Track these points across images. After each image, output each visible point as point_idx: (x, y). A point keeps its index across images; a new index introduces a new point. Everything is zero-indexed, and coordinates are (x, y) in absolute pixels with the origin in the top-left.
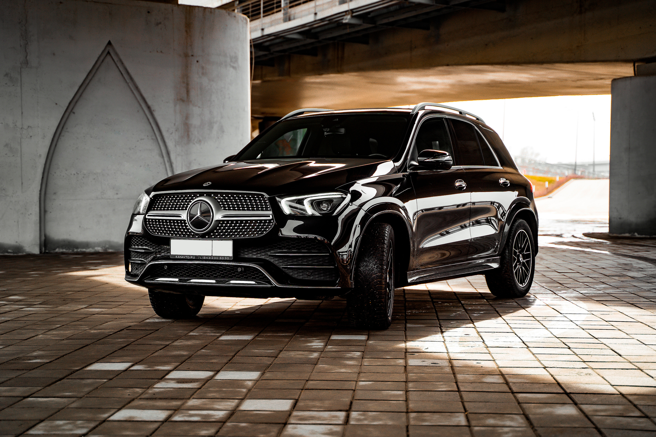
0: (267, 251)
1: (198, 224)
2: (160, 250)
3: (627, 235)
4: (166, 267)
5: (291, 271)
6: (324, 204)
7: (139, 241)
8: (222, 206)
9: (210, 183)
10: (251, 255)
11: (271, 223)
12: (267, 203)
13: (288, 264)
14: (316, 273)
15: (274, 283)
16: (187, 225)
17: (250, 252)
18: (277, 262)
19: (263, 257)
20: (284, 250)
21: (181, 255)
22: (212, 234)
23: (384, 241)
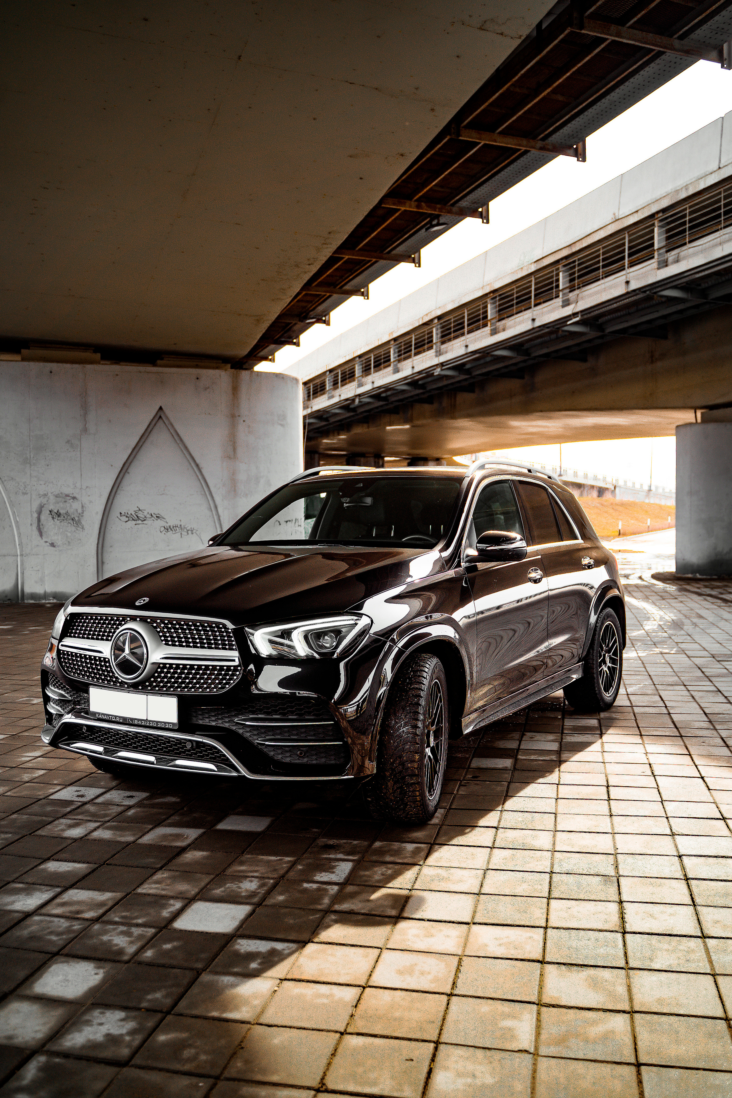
0: (233, 716)
1: (127, 667)
2: (79, 699)
4: (85, 729)
5: (271, 749)
6: (326, 637)
8: (163, 638)
9: (147, 599)
10: (207, 720)
11: (238, 670)
12: (231, 637)
13: (267, 737)
14: (314, 753)
15: (244, 772)
16: (111, 666)
17: (207, 716)
18: (248, 734)
19: (227, 725)
20: (260, 716)
22: (147, 684)
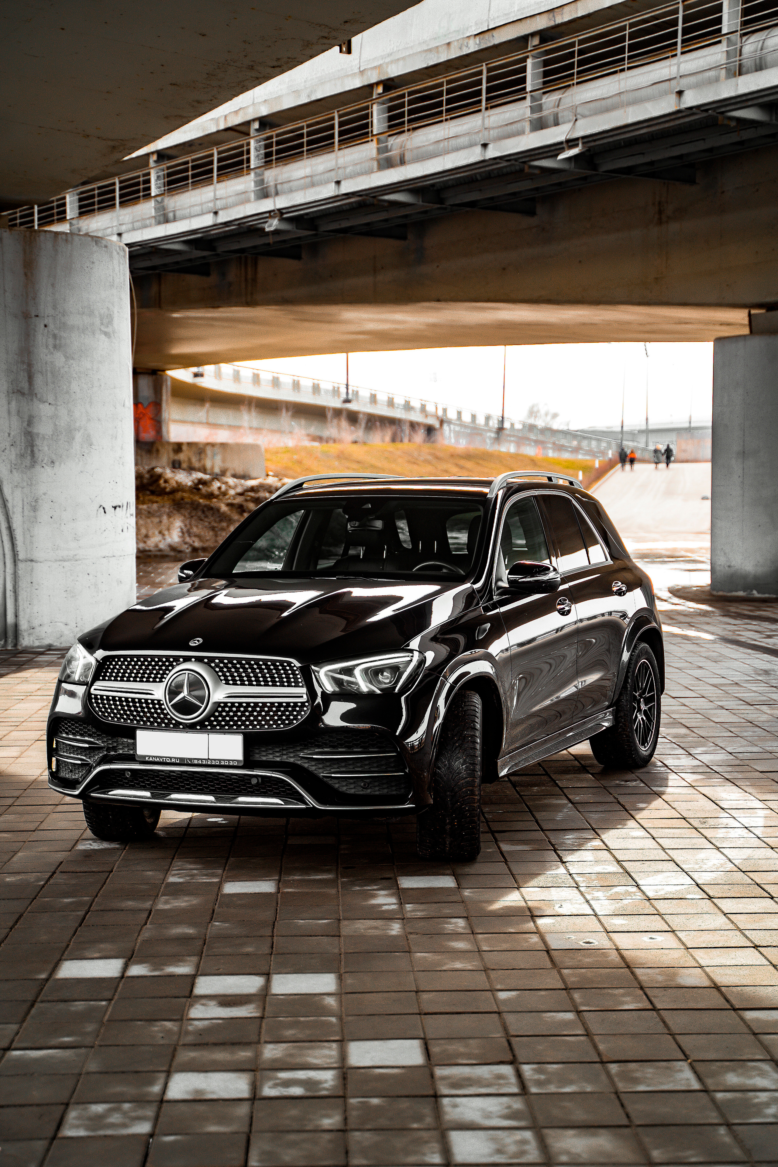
0: (298, 751)
1: (185, 707)
2: (115, 745)
3: (741, 593)
4: (128, 774)
5: (336, 781)
6: (385, 674)
7: (77, 727)
8: (222, 678)
9: (201, 641)
10: (271, 756)
11: (305, 706)
12: (297, 674)
13: (332, 770)
14: (377, 784)
15: (312, 802)
16: (163, 707)
17: (271, 752)
18: (314, 768)
19: (292, 760)
20: (326, 750)
21: (153, 757)
22: (207, 723)
23: (474, 725)
